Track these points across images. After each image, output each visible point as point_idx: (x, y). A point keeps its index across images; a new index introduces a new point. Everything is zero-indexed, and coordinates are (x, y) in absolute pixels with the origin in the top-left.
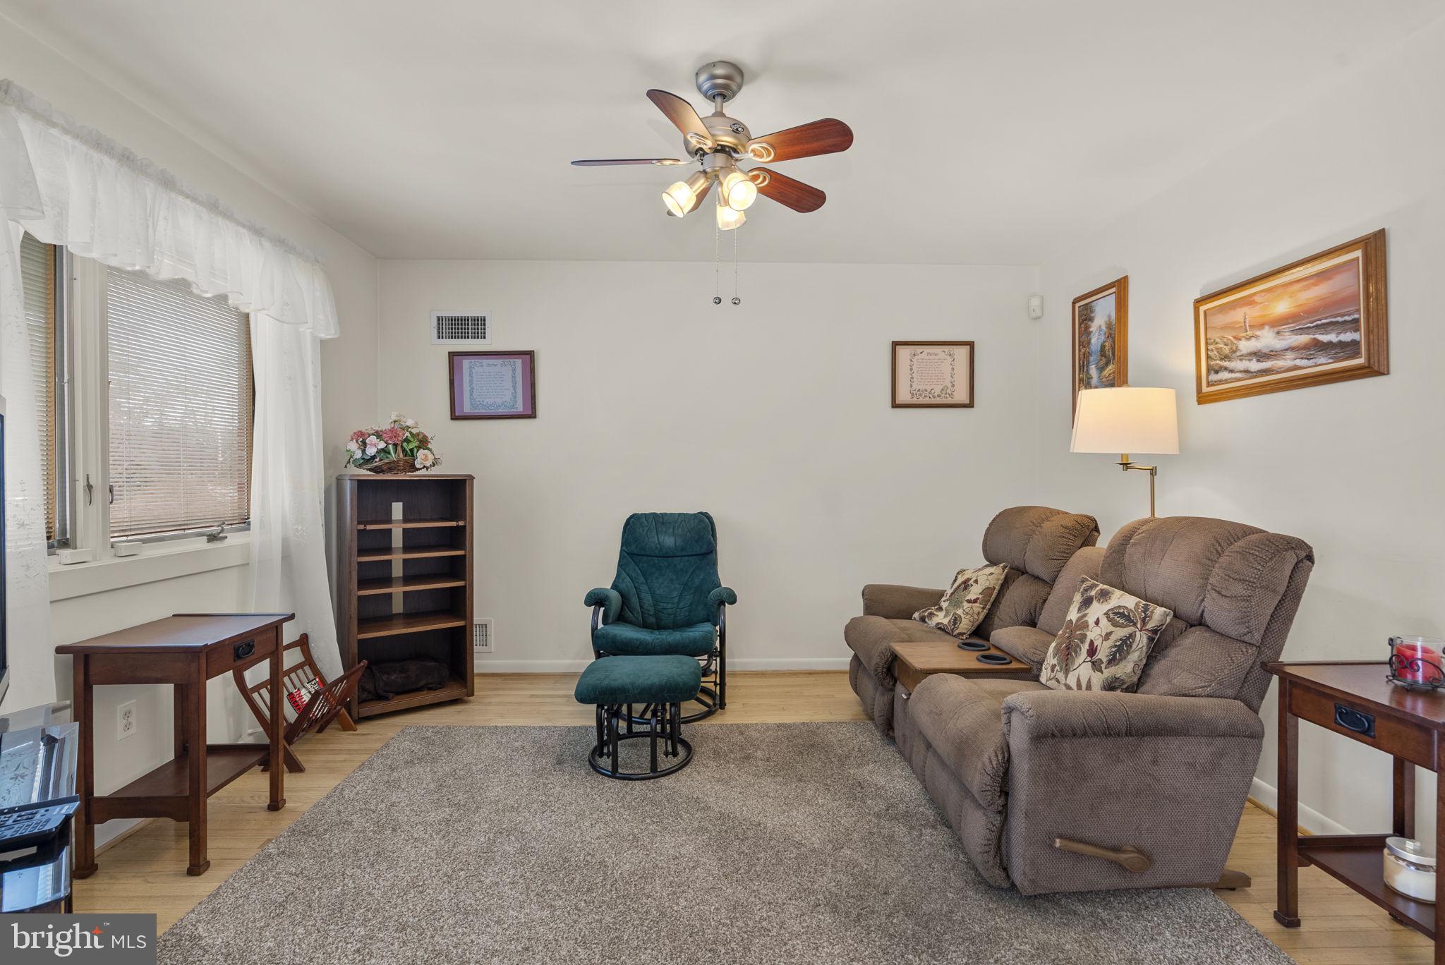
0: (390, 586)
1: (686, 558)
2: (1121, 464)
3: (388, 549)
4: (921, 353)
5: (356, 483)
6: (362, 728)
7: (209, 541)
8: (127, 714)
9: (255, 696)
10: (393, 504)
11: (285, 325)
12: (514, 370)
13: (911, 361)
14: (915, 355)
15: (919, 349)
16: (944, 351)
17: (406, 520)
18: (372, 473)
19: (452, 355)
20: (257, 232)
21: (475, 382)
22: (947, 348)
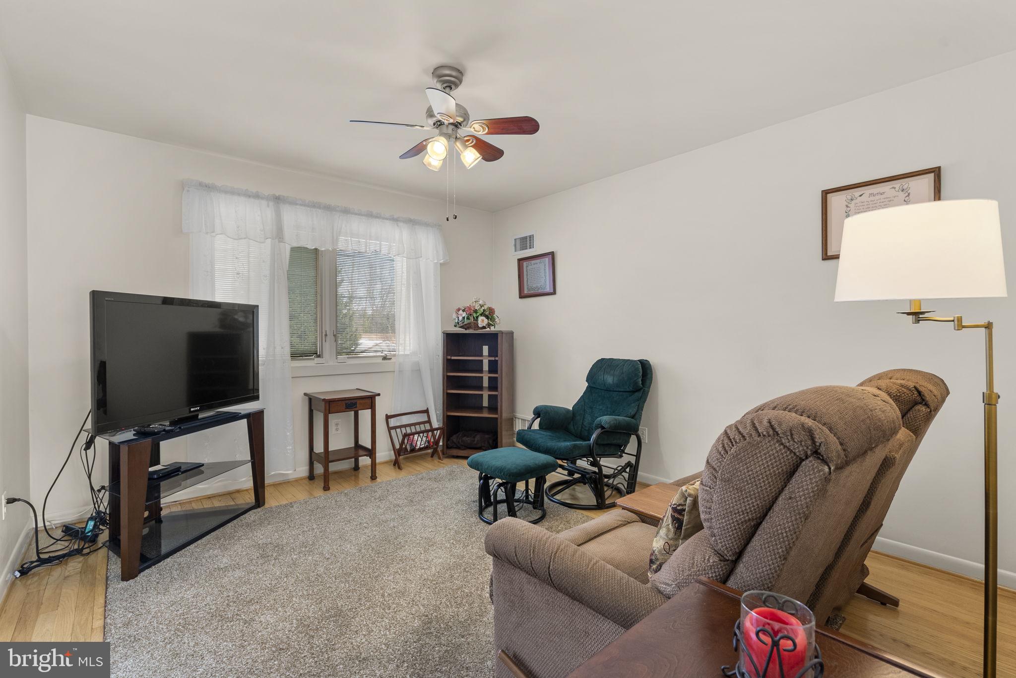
0: (482, 391)
1: (621, 393)
2: (909, 314)
3: (481, 371)
4: (860, 196)
5: (445, 335)
6: (446, 461)
7: (383, 359)
8: (337, 425)
9: (393, 432)
10: (484, 346)
11: (411, 260)
12: (545, 265)
13: (847, 206)
14: (852, 200)
15: (856, 192)
16: (893, 188)
17: (490, 355)
18: (463, 330)
19: (520, 261)
20: (395, 220)
21: (529, 275)
22: (897, 184)
